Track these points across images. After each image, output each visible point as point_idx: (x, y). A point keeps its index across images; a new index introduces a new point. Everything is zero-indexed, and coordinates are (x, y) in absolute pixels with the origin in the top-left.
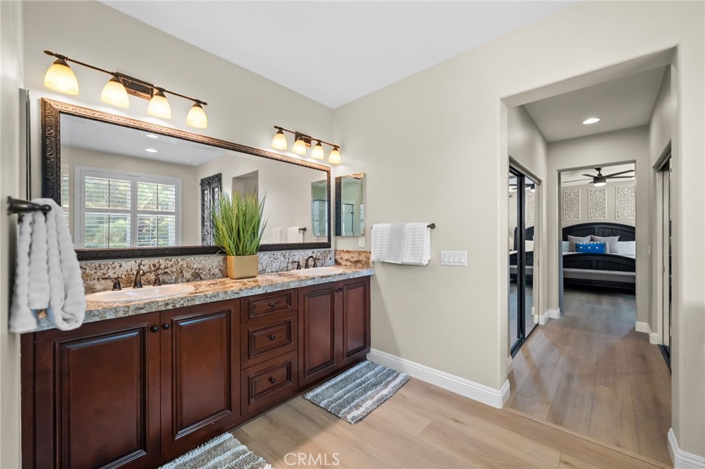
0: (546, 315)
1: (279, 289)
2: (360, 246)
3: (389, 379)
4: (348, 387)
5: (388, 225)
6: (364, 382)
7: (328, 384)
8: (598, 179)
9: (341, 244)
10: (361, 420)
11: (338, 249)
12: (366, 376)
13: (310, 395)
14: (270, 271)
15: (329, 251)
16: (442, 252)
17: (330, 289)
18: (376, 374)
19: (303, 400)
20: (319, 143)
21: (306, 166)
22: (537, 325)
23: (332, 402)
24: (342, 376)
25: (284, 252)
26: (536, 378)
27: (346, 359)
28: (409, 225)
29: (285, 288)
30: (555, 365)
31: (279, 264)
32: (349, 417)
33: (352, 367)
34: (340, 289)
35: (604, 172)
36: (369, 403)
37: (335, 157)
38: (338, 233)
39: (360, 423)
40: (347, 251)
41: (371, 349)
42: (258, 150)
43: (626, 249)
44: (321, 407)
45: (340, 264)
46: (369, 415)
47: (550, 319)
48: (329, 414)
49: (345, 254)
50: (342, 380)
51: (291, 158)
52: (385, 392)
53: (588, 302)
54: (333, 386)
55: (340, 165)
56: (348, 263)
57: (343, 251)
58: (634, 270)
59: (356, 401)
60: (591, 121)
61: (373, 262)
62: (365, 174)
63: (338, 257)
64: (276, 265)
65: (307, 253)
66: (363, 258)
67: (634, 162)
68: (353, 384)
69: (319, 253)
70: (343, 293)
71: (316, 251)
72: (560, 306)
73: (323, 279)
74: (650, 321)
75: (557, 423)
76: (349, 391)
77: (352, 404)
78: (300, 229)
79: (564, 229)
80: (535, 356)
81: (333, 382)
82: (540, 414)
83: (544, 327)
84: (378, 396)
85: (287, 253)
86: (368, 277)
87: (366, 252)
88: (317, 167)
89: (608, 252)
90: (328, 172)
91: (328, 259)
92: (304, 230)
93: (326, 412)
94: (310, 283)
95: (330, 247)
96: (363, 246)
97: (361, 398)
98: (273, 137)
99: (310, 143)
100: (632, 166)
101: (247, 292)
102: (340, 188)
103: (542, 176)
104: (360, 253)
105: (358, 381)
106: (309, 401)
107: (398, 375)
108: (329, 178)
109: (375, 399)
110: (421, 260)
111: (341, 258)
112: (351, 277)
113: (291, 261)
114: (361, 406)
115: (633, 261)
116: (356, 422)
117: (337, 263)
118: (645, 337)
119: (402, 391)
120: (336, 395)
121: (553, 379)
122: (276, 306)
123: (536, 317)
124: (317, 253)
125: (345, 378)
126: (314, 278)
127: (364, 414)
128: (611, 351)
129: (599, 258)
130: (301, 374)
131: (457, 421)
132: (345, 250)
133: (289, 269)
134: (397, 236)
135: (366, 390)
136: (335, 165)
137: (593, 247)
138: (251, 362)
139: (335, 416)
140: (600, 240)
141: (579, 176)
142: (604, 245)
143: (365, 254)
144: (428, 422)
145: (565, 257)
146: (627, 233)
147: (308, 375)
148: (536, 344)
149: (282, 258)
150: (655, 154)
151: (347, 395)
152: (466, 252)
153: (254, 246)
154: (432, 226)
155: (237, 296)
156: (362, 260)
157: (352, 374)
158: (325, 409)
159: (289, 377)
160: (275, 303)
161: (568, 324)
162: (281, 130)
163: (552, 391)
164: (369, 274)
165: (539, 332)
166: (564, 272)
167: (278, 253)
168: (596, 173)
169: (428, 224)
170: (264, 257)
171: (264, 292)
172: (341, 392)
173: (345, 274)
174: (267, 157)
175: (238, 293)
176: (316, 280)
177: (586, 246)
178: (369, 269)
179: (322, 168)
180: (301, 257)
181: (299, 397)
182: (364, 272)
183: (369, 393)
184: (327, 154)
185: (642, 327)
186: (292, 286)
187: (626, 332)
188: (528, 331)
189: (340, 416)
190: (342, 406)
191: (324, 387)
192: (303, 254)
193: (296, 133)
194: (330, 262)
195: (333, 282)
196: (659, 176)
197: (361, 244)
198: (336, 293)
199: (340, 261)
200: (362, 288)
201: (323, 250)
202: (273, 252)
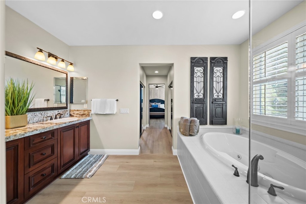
0: (146, 127)
1: (48, 130)
2: (84, 107)
3: (101, 158)
4: (83, 166)
5: (99, 100)
6: (90, 162)
7: (72, 169)
8: (157, 87)
9: (73, 107)
10: (93, 175)
11: (72, 109)
12: (90, 160)
13: (64, 176)
14: (32, 122)
15: (67, 110)
16: (121, 109)
17: (72, 127)
18: (94, 158)
19: (60, 179)
20: (63, 60)
21: (55, 70)
22: (144, 130)
23: (77, 174)
24: (79, 163)
25: (41, 112)
26: (146, 144)
27: (80, 156)
28: (108, 100)
29: (51, 129)
30: (150, 140)
31: (38, 118)
32: (88, 176)
33: (82, 159)
34: (77, 127)
35: (158, 85)
36: (95, 168)
37: (71, 68)
38: (71, 102)
39: (93, 176)
40: (77, 110)
41: (90, 149)
42: (24, 58)
43: (162, 106)
44: (72, 178)
45: (73, 116)
46: (96, 172)
47: (147, 127)
48: (77, 179)
49: (76, 111)
50: (79, 165)
51: (46, 65)
52: (100, 163)
53: (155, 121)
54: (75, 168)
55: (73, 72)
56: (78, 115)
57: (75, 110)
58: (164, 112)
59: (89, 170)
60: (157, 72)
61: (92, 114)
62: (87, 78)
63: (72, 113)
64: (36, 119)
65: (55, 112)
66: (86, 113)
67: (164, 84)
68: (85, 165)
69: (62, 112)
70: (79, 128)
71: (60, 111)
72: (149, 123)
73: (70, 123)
74: (167, 124)
75: (152, 153)
76: (84, 168)
77: (87, 172)
78: (45, 100)
79: (150, 100)
80: (145, 139)
81: (75, 167)
82: (148, 152)
83: (146, 130)
84: (98, 165)
85: (43, 112)
86: (89, 121)
87: (88, 110)
88: (61, 71)
89: (158, 107)
90: (67, 74)
91: (66, 114)
92: (48, 100)
93: (75, 179)
94: (64, 125)
95: (67, 109)
96: (86, 108)
97: (91, 168)
98: (35, 53)
99: (57, 59)
100: (164, 85)
101: (30, 134)
102: (73, 82)
103: (145, 85)
104: (84, 111)
105: (87, 163)
106: (64, 178)
107: (104, 156)
108: (67, 77)
109: (97, 166)
110: (113, 112)
111: (74, 113)
112: (83, 121)
113: (45, 116)
114: (92, 171)
115: (164, 109)
116: (91, 177)
117: (71, 115)
118: (166, 128)
119: (107, 160)
120: (78, 171)
121: (150, 143)
122: (46, 139)
123: (143, 127)
124: (61, 111)
125: (80, 164)
126: (66, 123)
127: (94, 173)
128: (161, 133)
129: (157, 109)
130: (59, 168)
131: (127, 162)
132: (76, 110)
133: (44, 120)
134: (104, 104)
135: (92, 165)
136: (70, 71)
137: (155, 106)
138: (31, 169)
139: (82, 178)
140: (157, 104)
141: (153, 85)
142: (157, 105)
143: (87, 111)
144: (119, 166)
145: (150, 109)
146: (163, 102)
147: (62, 167)
148: (144, 135)
149: (40, 115)
150: (169, 83)
151: (84, 169)
152: (128, 109)
153: (25, 110)
154: (117, 100)
155: (23, 136)
156: (87, 113)
157: (83, 161)
158: (75, 178)
159: (53, 171)
160: (45, 137)
161: (151, 128)
162: (41, 51)
163: (150, 146)
164: (90, 119)
165: (145, 132)
166: (150, 113)
167: (37, 113)
168: (156, 85)
169: (116, 100)
170: (29, 115)
171: (40, 132)
172: (80, 169)
173: (80, 120)
174: (31, 62)
175: (24, 135)
176: (67, 124)
177: (154, 106)
178: (90, 117)
179: (64, 72)
180: (51, 114)
181: (57, 179)
182: (88, 119)
183: (94, 165)
184: (67, 66)
185: (166, 126)
186: (55, 128)
187: (163, 128)
188: (142, 131)
189: (83, 177)
190: (83, 174)
191: (70, 170)
192: (53, 112)
193: (49, 53)
194: (67, 115)
195: (74, 124)
196: (169, 88)
197: (85, 107)
198: (76, 129)
199: (73, 115)
200: (87, 125)
201: (63, 110)
202: (34, 112)
